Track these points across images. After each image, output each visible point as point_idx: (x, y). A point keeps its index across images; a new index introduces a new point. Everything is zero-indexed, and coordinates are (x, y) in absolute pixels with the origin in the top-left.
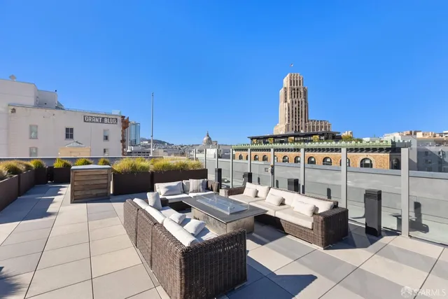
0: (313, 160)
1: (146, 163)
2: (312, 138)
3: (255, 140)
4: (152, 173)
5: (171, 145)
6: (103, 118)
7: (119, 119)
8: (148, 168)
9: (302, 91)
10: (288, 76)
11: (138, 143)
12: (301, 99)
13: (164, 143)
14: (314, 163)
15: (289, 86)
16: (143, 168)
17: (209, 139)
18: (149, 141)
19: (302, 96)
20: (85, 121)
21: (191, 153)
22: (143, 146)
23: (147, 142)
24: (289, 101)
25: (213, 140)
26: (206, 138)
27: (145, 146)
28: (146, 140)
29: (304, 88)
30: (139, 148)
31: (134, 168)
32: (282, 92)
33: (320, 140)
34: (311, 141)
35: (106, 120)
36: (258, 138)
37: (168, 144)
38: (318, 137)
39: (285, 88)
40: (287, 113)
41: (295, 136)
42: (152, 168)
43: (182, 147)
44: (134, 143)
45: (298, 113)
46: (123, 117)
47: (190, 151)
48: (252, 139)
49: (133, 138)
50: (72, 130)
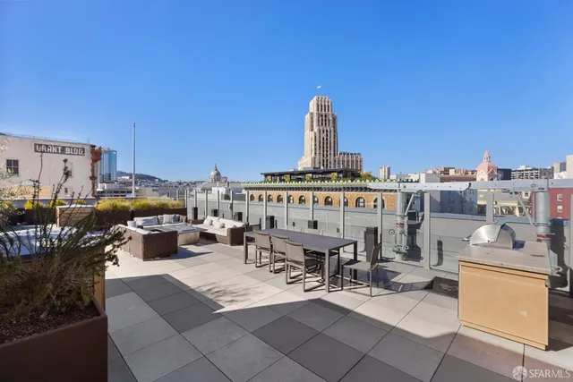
0: (330, 200)
1: (127, 204)
2: (330, 176)
3: (269, 178)
4: (133, 211)
5: (164, 181)
6: (64, 147)
7: (88, 149)
8: (128, 208)
9: (331, 118)
10: (315, 98)
11: (113, 178)
12: (330, 128)
13: (154, 178)
14: (331, 203)
15: (315, 111)
16: (124, 207)
17: (218, 174)
18: (130, 175)
19: (331, 125)
20: (36, 151)
21: (192, 193)
22: (121, 183)
23: (128, 178)
24: (316, 129)
25: (222, 175)
26: (213, 173)
27: (125, 183)
28: (127, 175)
29: (333, 115)
30: (115, 186)
31: (115, 207)
32: (308, 117)
33: (338, 179)
34: (329, 179)
35: (68, 150)
36: (272, 175)
37: (160, 180)
38: (336, 174)
39: (312, 114)
40: (313, 144)
41: (313, 173)
42: (132, 208)
43: (180, 184)
44: (107, 179)
45: (326, 144)
46: (93, 146)
47: (191, 190)
48: (266, 175)
49: (105, 171)
50: (16, 162)
